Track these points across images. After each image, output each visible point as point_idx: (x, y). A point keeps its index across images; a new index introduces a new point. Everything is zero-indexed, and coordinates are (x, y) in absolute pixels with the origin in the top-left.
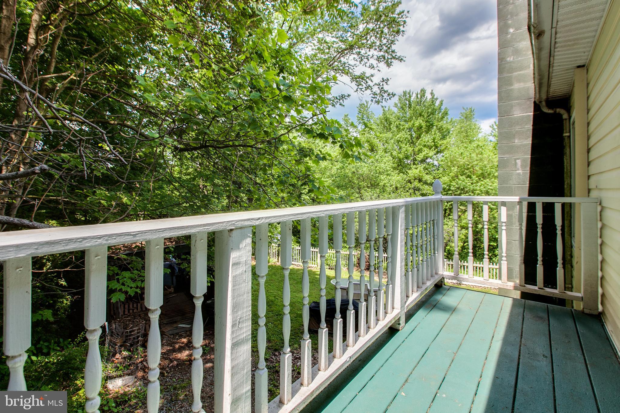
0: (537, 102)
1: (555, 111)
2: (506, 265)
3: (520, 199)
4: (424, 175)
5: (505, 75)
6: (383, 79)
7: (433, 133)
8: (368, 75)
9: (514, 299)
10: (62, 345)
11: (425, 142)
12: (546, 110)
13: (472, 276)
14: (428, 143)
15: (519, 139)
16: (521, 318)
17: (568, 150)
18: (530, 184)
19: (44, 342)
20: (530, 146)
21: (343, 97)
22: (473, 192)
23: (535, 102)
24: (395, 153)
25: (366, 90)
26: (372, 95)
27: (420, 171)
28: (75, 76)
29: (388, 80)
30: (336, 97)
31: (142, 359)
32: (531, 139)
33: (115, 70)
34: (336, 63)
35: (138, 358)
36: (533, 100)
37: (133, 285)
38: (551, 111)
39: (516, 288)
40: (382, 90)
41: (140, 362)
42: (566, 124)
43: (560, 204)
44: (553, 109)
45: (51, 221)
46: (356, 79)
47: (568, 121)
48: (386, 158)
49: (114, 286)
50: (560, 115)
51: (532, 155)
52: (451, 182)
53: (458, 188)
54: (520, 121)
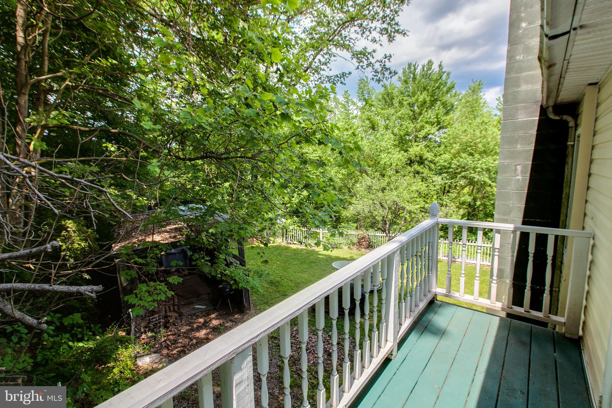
0: (544, 107)
1: (562, 118)
2: (496, 288)
3: (514, 228)
4: (425, 152)
5: (513, 75)
6: (385, 55)
7: (437, 108)
8: (369, 50)
9: (501, 318)
10: (93, 330)
11: (426, 118)
12: (552, 116)
13: (462, 295)
14: (430, 120)
15: (522, 144)
16: (504, 343)
17: (570, 159)
18: (528, 190)
19: (78, 328)
20: (532, 152)
21: (343, 75)
22: (474, 170)
23: (541, 106)
24: (396, 131)
25: (367, 67)
26: (373, 73)
27: (421, 149)
28: (70, 82)
29: (390, 56)
30: (337, 75)
31: (165, 338)
32: (533, 145)
33: (109, 64)
34: (336, 37)
35: (161, 338)
36: (540, 104)
37: (150, 299)
38: (557, 118)
39: (503, 309)
40: (385, 68)
41: (164, 341)
42: (571, 132)
43: (554, 236)
44: (559, 116)
45: (67, 221)
46: (357, 55)
47: (574, 129)
48: (387, 136)
49: (133, 301)
50: (567, 123)
51: (533, 161)
52: (452, 160)
53: (459, 166)
54: (525, 125)
